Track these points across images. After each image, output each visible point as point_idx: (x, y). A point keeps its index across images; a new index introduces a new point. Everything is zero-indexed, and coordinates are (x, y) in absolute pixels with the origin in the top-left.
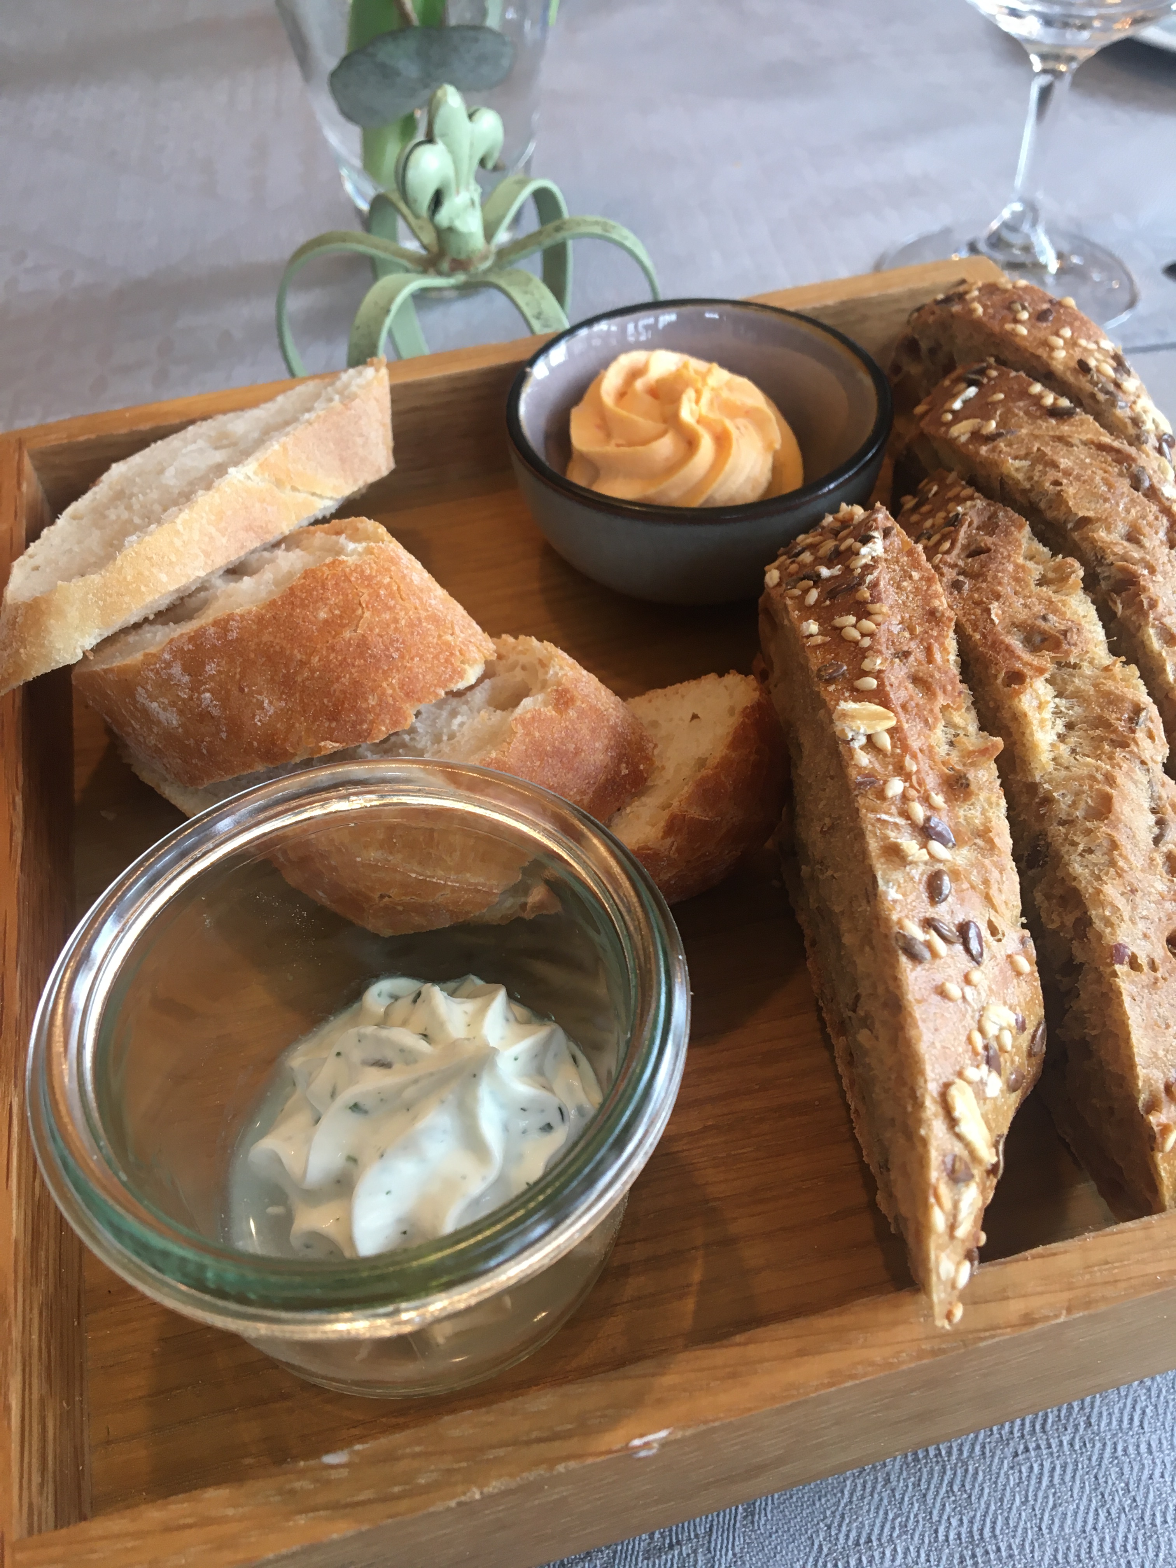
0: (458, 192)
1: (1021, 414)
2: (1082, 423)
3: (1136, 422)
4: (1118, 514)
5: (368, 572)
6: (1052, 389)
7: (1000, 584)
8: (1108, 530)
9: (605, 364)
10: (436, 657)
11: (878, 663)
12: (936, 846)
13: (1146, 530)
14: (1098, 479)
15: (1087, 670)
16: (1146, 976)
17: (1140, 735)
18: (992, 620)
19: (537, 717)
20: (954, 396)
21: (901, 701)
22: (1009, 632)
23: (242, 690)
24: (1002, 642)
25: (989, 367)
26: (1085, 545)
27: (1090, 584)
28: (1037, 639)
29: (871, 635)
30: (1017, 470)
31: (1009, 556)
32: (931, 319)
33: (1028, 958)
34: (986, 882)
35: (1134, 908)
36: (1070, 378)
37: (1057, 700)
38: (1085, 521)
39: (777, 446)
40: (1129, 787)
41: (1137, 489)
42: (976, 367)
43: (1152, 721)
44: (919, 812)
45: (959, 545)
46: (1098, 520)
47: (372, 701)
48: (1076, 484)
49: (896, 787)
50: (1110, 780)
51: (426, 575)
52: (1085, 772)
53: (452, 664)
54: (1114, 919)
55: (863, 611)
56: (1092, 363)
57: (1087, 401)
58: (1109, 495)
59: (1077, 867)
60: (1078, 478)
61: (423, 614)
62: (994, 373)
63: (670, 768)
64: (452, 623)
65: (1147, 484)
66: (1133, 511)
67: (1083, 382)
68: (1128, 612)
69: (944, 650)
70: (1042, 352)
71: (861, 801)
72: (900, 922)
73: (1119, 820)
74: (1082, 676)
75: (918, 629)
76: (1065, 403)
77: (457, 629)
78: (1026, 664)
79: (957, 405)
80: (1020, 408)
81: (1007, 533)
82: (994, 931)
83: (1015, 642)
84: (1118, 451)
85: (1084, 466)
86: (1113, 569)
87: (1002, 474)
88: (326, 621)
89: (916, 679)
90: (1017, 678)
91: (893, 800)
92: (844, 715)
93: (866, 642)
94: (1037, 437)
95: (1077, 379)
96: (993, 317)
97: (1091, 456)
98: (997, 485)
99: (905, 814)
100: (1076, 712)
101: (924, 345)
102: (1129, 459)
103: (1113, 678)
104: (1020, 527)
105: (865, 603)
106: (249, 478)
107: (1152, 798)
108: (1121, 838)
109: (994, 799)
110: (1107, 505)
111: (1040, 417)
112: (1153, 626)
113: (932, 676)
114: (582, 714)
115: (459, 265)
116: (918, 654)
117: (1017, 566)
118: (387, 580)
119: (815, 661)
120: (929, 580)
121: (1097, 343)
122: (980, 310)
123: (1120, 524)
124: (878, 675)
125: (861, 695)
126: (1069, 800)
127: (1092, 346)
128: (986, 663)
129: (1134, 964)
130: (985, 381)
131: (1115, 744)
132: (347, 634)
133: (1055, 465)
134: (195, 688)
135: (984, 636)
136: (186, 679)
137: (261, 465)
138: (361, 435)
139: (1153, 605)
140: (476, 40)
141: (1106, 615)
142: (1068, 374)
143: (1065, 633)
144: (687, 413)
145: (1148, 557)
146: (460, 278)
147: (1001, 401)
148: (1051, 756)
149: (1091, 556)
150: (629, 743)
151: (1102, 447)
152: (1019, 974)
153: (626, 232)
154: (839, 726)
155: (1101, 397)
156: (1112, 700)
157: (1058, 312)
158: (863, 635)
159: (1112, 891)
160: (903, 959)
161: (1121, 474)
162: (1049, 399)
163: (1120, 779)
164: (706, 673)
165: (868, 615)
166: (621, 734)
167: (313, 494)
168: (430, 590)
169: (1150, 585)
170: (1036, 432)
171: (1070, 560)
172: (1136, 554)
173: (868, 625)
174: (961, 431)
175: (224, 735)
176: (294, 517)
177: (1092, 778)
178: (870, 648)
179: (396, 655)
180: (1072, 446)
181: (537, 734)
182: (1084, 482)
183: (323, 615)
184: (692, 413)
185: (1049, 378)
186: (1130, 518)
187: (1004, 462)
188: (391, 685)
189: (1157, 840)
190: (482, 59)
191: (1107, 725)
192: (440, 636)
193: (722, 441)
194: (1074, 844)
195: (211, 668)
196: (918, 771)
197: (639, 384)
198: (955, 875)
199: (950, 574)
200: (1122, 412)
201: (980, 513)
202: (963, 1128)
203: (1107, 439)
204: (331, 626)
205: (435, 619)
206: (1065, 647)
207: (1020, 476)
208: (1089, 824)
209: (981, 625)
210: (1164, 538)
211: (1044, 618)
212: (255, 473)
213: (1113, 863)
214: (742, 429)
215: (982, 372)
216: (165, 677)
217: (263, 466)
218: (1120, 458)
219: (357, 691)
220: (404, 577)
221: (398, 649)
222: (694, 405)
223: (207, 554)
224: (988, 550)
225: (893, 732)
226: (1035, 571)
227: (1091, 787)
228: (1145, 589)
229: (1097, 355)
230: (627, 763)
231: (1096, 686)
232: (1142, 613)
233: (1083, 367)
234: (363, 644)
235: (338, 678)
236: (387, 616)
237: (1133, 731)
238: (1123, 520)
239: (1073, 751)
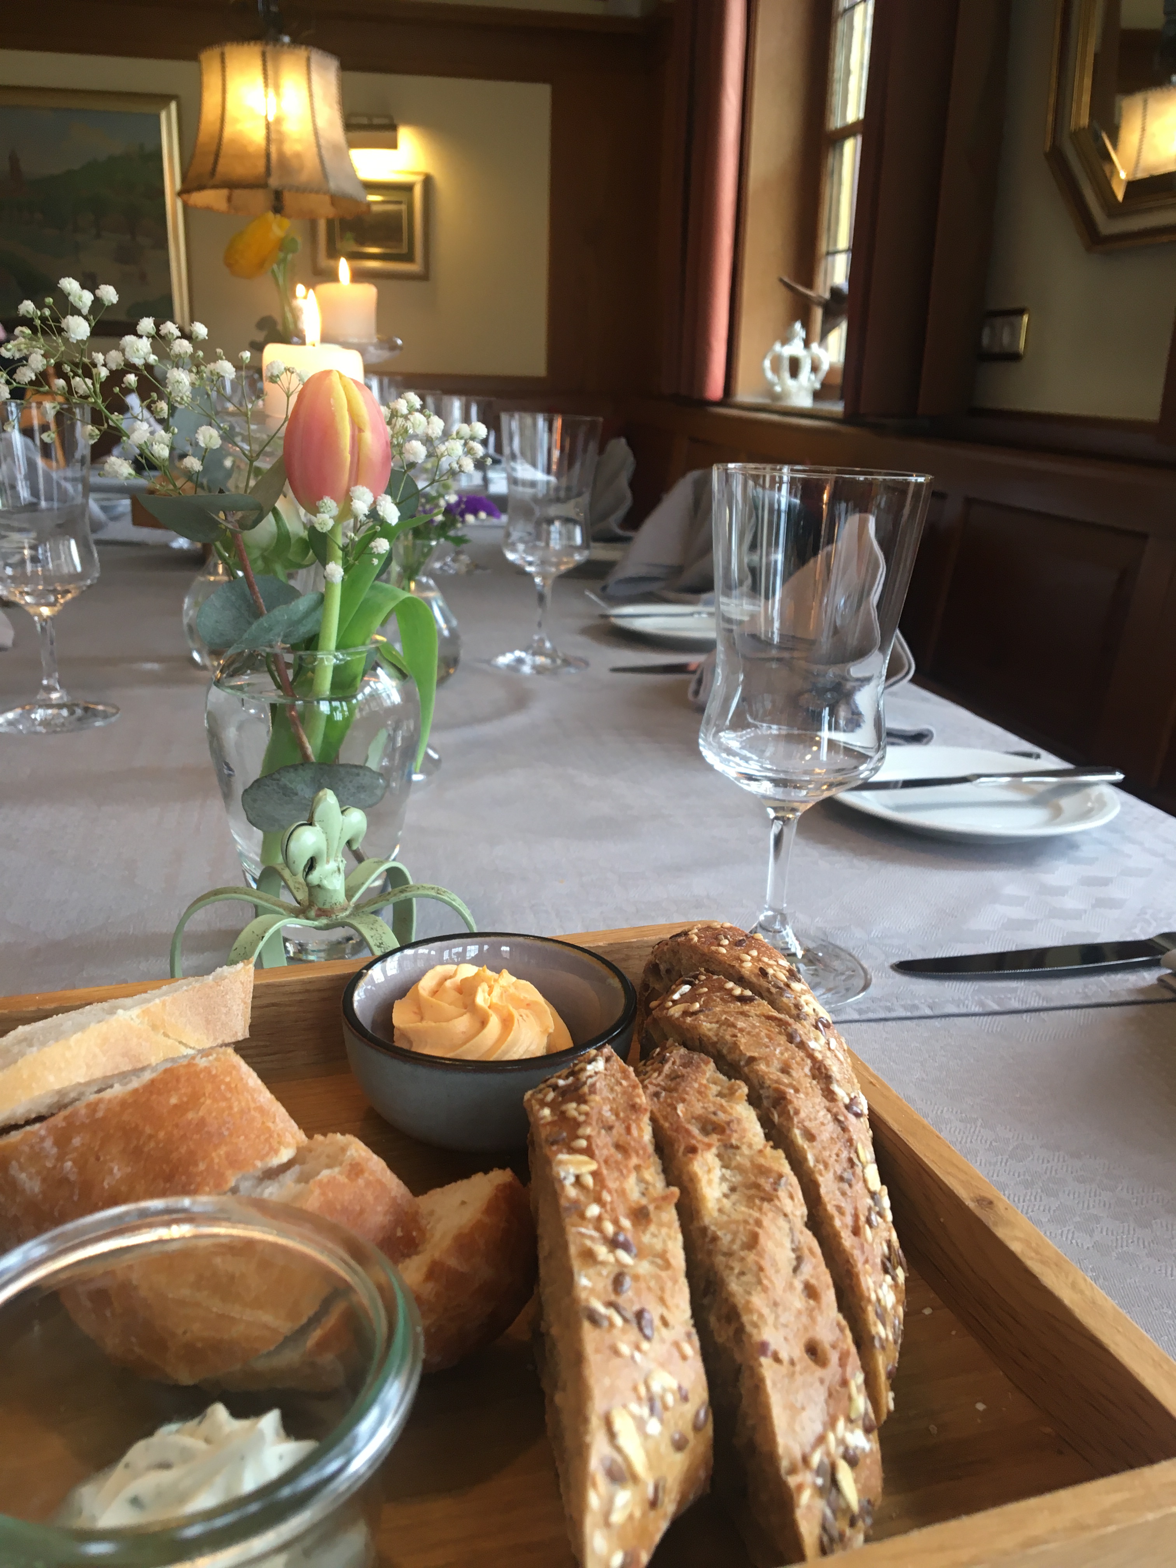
0: (328, 862)
1: (718, 1000)
2: (759, 1005)
3: (797, 1006)
4: (775, 1055)
5: (214, 1072)
6: (740, 986)
7: (687, 1094)
8: (768, 1065)
9: (423, 973)
10: (258, 1137)
11: (588, 1131)
12: (622, 1254)
13: (795, 1066)
14: (762, 1034)
15: (745, 1150)
16: (784, 1369)
17: (782, 1194)
18: (678, 1115)
19: (331, 1181)
20: (674, 992)
21: (604, 1157)
22: (689, 1122)
23: (98, 1159)
24: (684, 1127)
25: (701, 974)
26: (751, 1076)
27: (754, 1100)
28: (709, 1127)
29: (587, 1114)
30: (710, 1030)
31: (697, 1079)
32: (666, 948)
33: (693, 1346)
34: (662, 1289)
35: (777, 1317)
36: (754, 979)
37: (724, 1170)
38: (752, 1060)
39: (551, 1030)
40: (772, 1229)
41: (791, 1043)
42: (692, 974)
43: (792, 1186)
44: (609, 1228)
45: (663, 1074)
46: (761, 1058)
47: (202, 1166)
48: (747, 1037)
49: (594, 1210)
50: (758, 1223)
51: (259, 1082)
52: (740, 1217)
53: (270, 1144)
54: (760, 1323)
55: (582, 1100)
56: (770, 971)
57: (765, 994)
58: (770, 1044)
59: (734, 1286)
60: (749, 1033)
61: (252, 1105)
62: (703, 977)
63: (438, 1235)
64: (275, 1116)
65: (798, 1039)
66: (786, 1055)
67: (763, 982)
68: (782, 1119)
69: (640, 1129)
70: (736, 964)
71: (567, 1220)
72: (587, 1300)
73: (764, 1250)
74: (742, 1155)
75: (622, 1115)
76: (748, 993)
77: (277, 1120)
78: (698, 1141)
79: (676, 996)
80: (717, 997)
81: (698, 1067)
82: (665, 1323)
83: (695, 1130)
84: (780, 1020)
85: (754, 1027)
86: (771, 1090)
87: (699, 1034)
88: (175, 1106)
89: (618, 1147)
90: (693, 1150)
91: (590, 1220)
92: (561, 1162)
93: (582, 1118)
94: (726, 1013)
95: (759, 980)
96: (704, 943)
97: (760, 1022)
98: (697, 1043)
99: (599, 1228)
100: (737, 1179)
101: (662, 967)
102: (787, 1024)
103: (765, 1157)
104: (707, 1063)
105: (584, 1094)
106: (132, 1019)
107: (792, 1241)
108: (766, 1264)
109: (672, 1233)
110: (768, 1050)
111: (731, 1002)
112: (798, 1128)
113: (629, 1144)
114: (368, 1184)
115: (323, 913)
116: (619, 1128)
117: (701, 1084)
118: (228, 1079)
119: (544, 1133)
120: (634, 1087)
121: (776, 961)
122: (696, 939)
123: (776, 1062)
124: (588, 1138)
125: (573, 1151)
126: (729, 1237)
127: (772, 962)
128: (671, 1143)
129: (777, 1359)
130: (697, 982)
131: (763, 1199)
132: (190, 1115)
133: (734, 1026)
134: (61, 1158)
135: (671, 1124)
136: (54, 1151)
137: (143, 1012)
138: (226, 1006)
139: (797, 1112)
140: (358, 775)
141: (765, 1121)
142: (753, 976)
143: (728, 1123)
144: (481, 999)
145: (794, 1083)
146: (324, 921)
147: (706, 993)
148: (717, 1207)
149: (755, 1082)
150: (406, 1213)
151: (769, 1018)
152: (684, 1357)
153: (454, 896)
154: (555, 1169)
155: (774, 990)
156: (763, 1171)
157: (750, 942)
158: (580, 1114)
159: (758, 1300)
160: (586, 1325)
161: (780, 1033)
162: (738, 991)
163: (766, 1222)
164: (475, 1172)
165: (585, 1102)
166: (399, 1205)
167: (180, 1042)
168: (260, 1092)
169: (795, 1100)
170: (727, 1010)
171: (738, 1082)
172: (785, 1080)
173: (584, 1108)
174: (676, 1012)
175: (76, 1198)
176: (162, 1054)
177: (746, 1222)
178: (585, 1122)
179: (226, 1133)
180: (749, 1016)
181: (330, 1195)
182: (753, 1036)
183: (174, 1101)
184: (485, 1000)
185: (741, 980)
186: (783, 1058)
187: (700, 1025)
188: (219, 1155)
189: (796, 1270)
190: (361, 788)
191: (757, 1186)
192: (263, 1123)
193: (507, 1023)
194: (732, 1269)
195: (77, 1141)
196: (612, 1202)
197: (448, 983)
198: (636, 1278)
199: (652, 1089)
200: (788, 999)
201: (681, 1057)
202: (622, 1441)
203: (775, 1014)
204: (182, 1109)
205: (261, 1110)
206: (728, 1132)
207: (710, 1034)
208: (742, 1254)
209: (669, 1117)
210: (809, 1073)
211: (715, 1113)
212: (138, 1016)
213: (760, 1282)
214: (524, 1017)
215: (696, 977)
216: (37, 1150)
217: (146, 1012)
218: (780, 1023)
219: (192, 1158)
220: (242, 1079)
221: (228, 1129)
222: (486, 995)
223: (88, 1066)
224: (683, 1076)
225: (595, 1174)
226: (715, 1089)
227: (745, 1228)
228: (791, 1102)
229: (775, 968)
230: (402, 1227)
231: (752, 1162)
232: (790, 1119)
233: (763, 973)
234: (202, 1123)
235: (177, 1148)
236: (223, 1104)
237: (776, 1190)
238: (778, 1059)
239: (734, 1204)
